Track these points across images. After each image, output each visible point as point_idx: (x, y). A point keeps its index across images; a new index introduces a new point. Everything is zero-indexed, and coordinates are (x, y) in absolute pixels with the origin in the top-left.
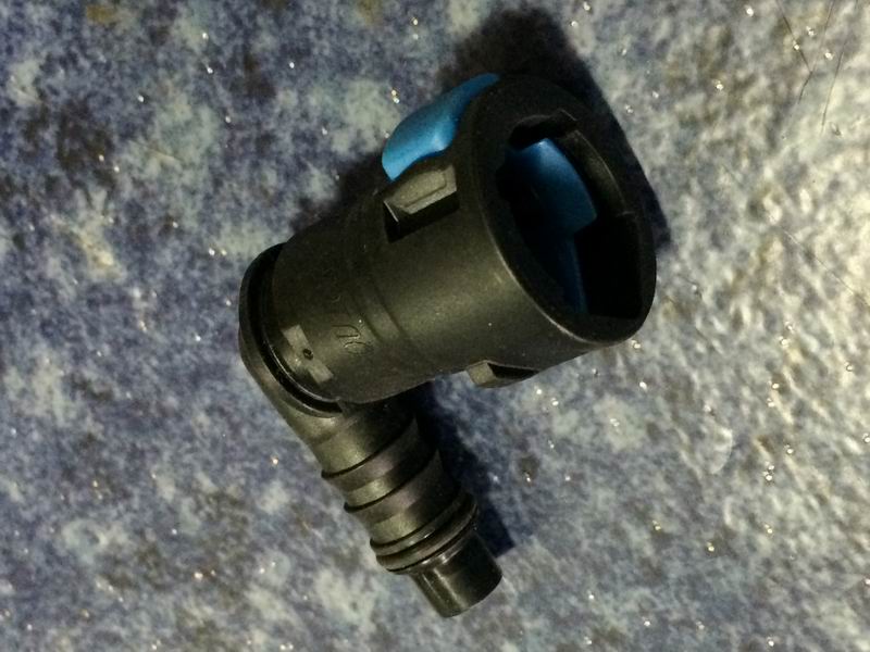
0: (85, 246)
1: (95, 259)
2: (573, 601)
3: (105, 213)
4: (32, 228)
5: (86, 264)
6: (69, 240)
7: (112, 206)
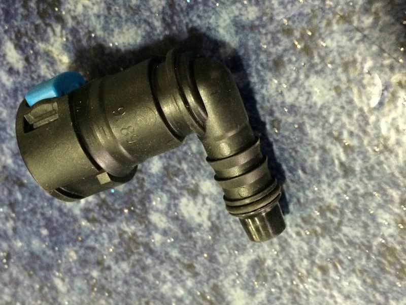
0: (55, 56)
1: (61, 61)
3: (62, 36)
4: (32, 52)
5: (57, 64)
6: (47, 54)
7: (64, 32)
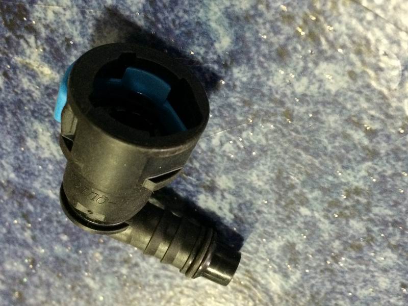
0: (35, 68)
1: (42, 73)
2: (330, 178)
3: (37, 47)
4: (9, 66)
5: (39, 77)
6: (26, 67)
7: (39, 43)
